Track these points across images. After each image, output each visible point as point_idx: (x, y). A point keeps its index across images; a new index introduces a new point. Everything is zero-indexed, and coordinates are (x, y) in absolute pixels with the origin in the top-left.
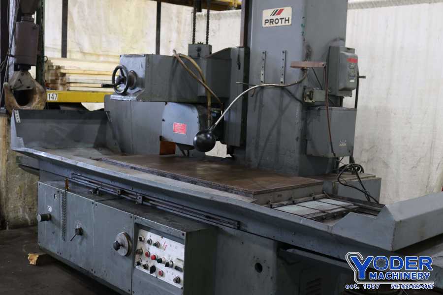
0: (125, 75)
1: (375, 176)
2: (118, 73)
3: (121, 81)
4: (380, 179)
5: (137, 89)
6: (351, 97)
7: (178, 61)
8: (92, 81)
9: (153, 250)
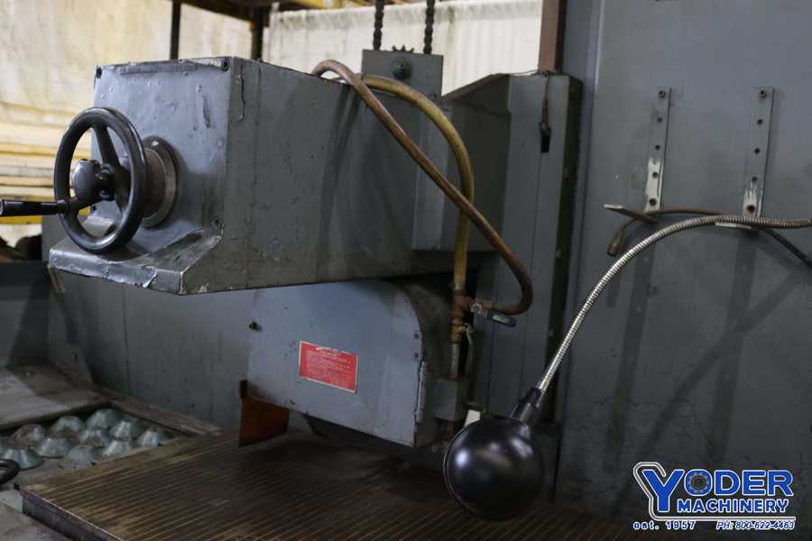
0: (123, 157)
2: (87, 145)
3: (104, 185)
5: (181, 229)
7: (359, 97)
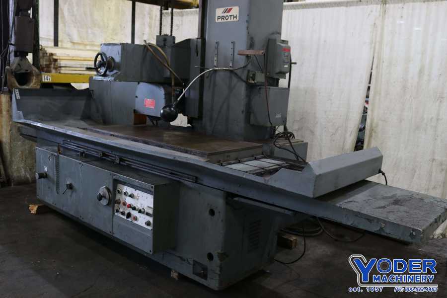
0: (105, 60)
1: (303, 141)
2: (99, 58)
3: (102, 64)
4: (306, 144)
5: (115, 71)
6: (285, 78)
7: (148, 49)
8: (79, 66)
9: (129, 200)
